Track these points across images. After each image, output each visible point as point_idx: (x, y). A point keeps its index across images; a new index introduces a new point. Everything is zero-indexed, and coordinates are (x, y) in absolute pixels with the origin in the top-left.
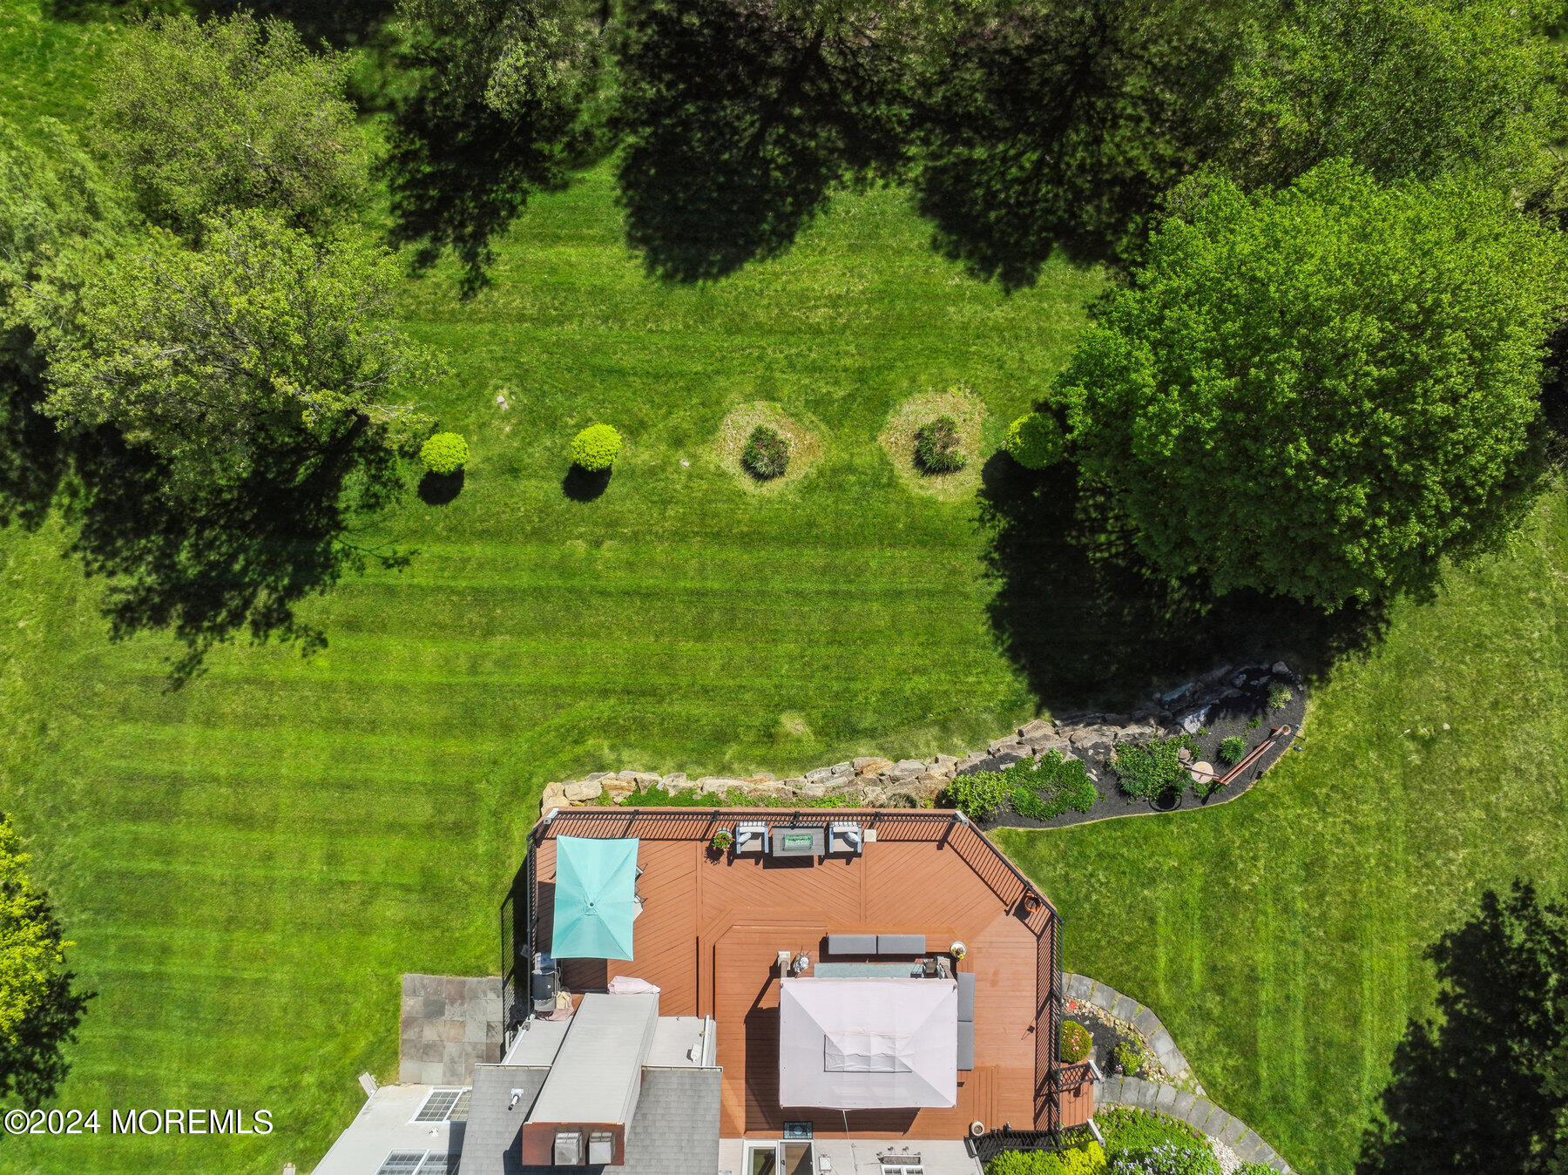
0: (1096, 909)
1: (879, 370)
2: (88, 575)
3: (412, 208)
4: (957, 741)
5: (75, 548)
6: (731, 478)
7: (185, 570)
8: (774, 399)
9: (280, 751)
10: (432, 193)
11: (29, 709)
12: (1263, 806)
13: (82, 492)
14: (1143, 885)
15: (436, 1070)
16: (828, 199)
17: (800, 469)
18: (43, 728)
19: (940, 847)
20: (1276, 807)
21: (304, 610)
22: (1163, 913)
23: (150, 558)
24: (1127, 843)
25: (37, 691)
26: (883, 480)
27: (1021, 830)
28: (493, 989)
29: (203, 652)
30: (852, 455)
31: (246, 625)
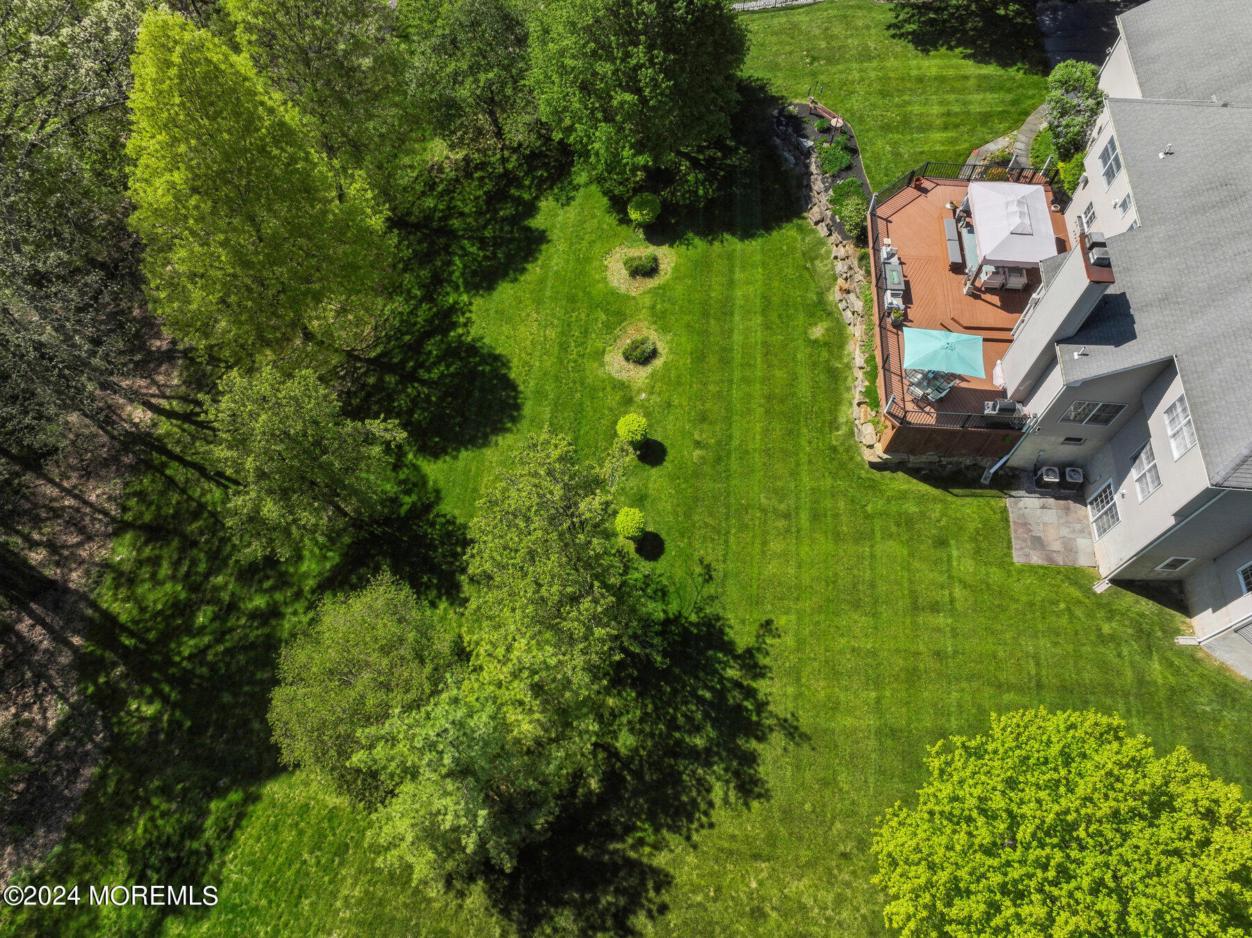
1: (590, 299)
2: (711, 826)
3: (434, 592)
4: (823, 251)
5: (688, 838)
6: (655, 370)
7: (710, 739)
8: (604, 351)
9: (853, 650)
10: (425, 579)
11: (829, 871)
13: (639, 834)
15: (1082, 543)
16: (473, 340)
17: (651, 333)
18: (845, 856)
19: (891, 221)
21: (743, 638)
22: (917, 149)
23: (700, 771)
24: (879, 165)
25: (812, 864)
26: (660, 292)
28: (1016, 503)
29: (778, 719)
30: (644, 308)
31: (754, 685)
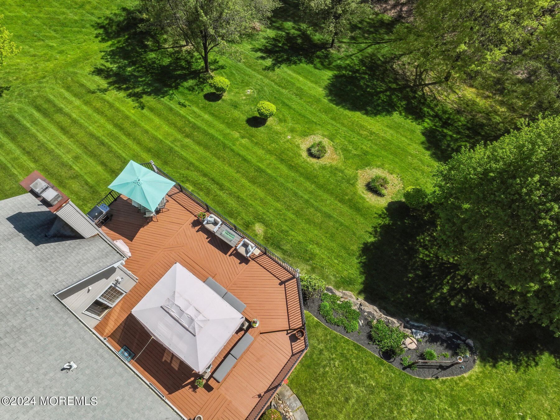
0: (325, 373)
1: (373, 155)
2: (101, 58)
5: (105, 52)
6: (301, 150)
7: (126, 72)
8: (332, 141)
12: (431, 392)
13: (121, 43)
14: (353, 382)
17: (325, 161)
19: (280, 284)
20: (436, 397)
22: (353, 401)
23: (120, 65)
24: (357, 358)
26: (351, 181)
27: (316, 319)
30: (346, 169)
